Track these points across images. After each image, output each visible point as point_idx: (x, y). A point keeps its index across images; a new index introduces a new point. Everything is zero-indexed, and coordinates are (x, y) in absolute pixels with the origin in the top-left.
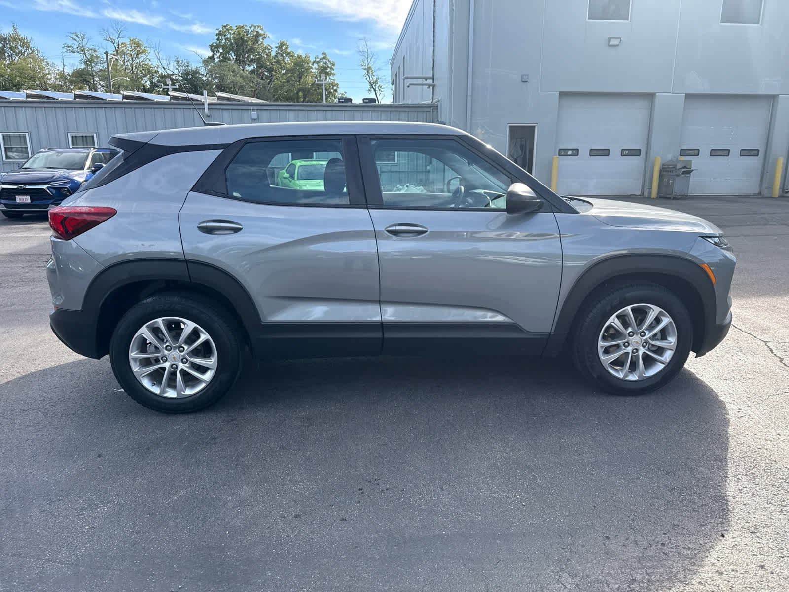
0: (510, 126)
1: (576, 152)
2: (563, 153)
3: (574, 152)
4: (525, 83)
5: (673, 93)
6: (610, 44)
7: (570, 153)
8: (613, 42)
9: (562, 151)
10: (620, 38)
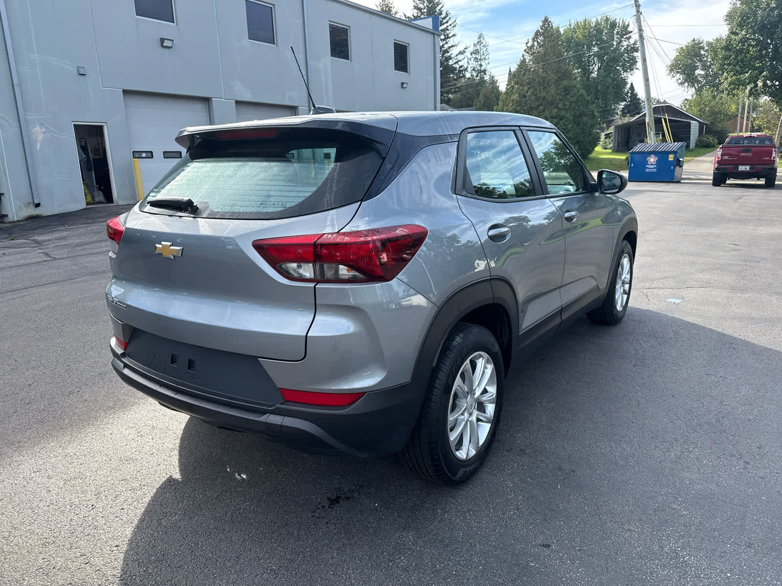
0: (74, 125)
1: (150, 155)
2: (137, 154)
3: (148, 154)
4: (83, 76)
5: (225, 99)
6: (164, 44)
7: (144, 155)
8: (166, 43)
9: (136, 153)
10: (173, 40)
